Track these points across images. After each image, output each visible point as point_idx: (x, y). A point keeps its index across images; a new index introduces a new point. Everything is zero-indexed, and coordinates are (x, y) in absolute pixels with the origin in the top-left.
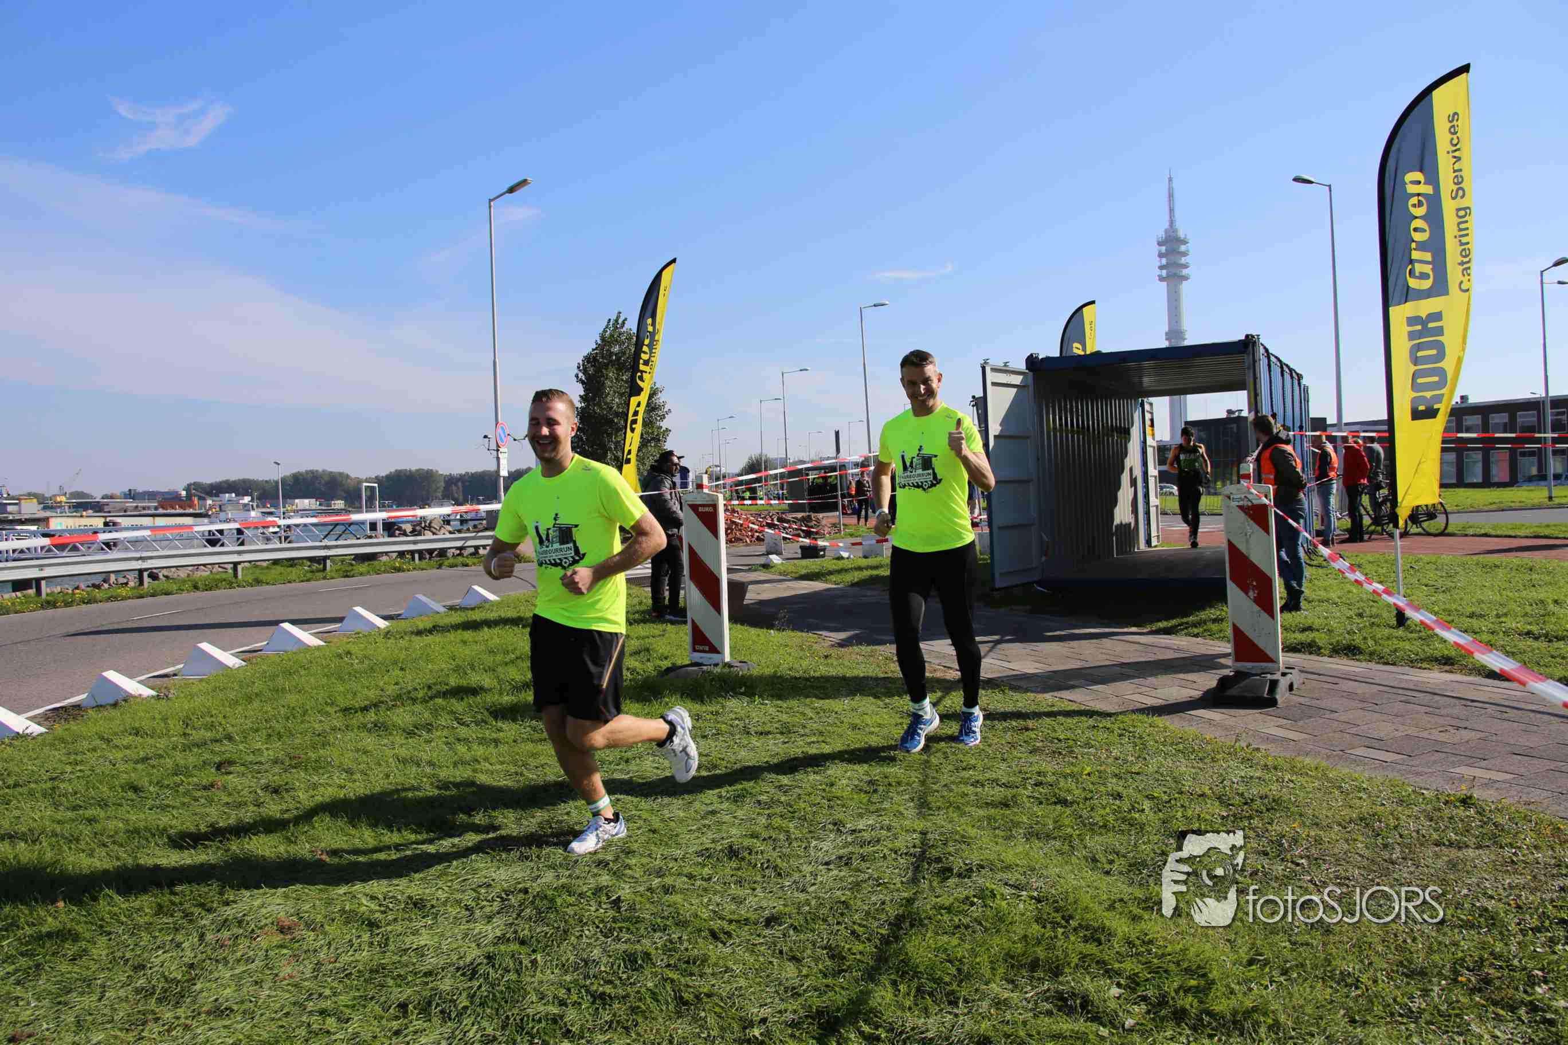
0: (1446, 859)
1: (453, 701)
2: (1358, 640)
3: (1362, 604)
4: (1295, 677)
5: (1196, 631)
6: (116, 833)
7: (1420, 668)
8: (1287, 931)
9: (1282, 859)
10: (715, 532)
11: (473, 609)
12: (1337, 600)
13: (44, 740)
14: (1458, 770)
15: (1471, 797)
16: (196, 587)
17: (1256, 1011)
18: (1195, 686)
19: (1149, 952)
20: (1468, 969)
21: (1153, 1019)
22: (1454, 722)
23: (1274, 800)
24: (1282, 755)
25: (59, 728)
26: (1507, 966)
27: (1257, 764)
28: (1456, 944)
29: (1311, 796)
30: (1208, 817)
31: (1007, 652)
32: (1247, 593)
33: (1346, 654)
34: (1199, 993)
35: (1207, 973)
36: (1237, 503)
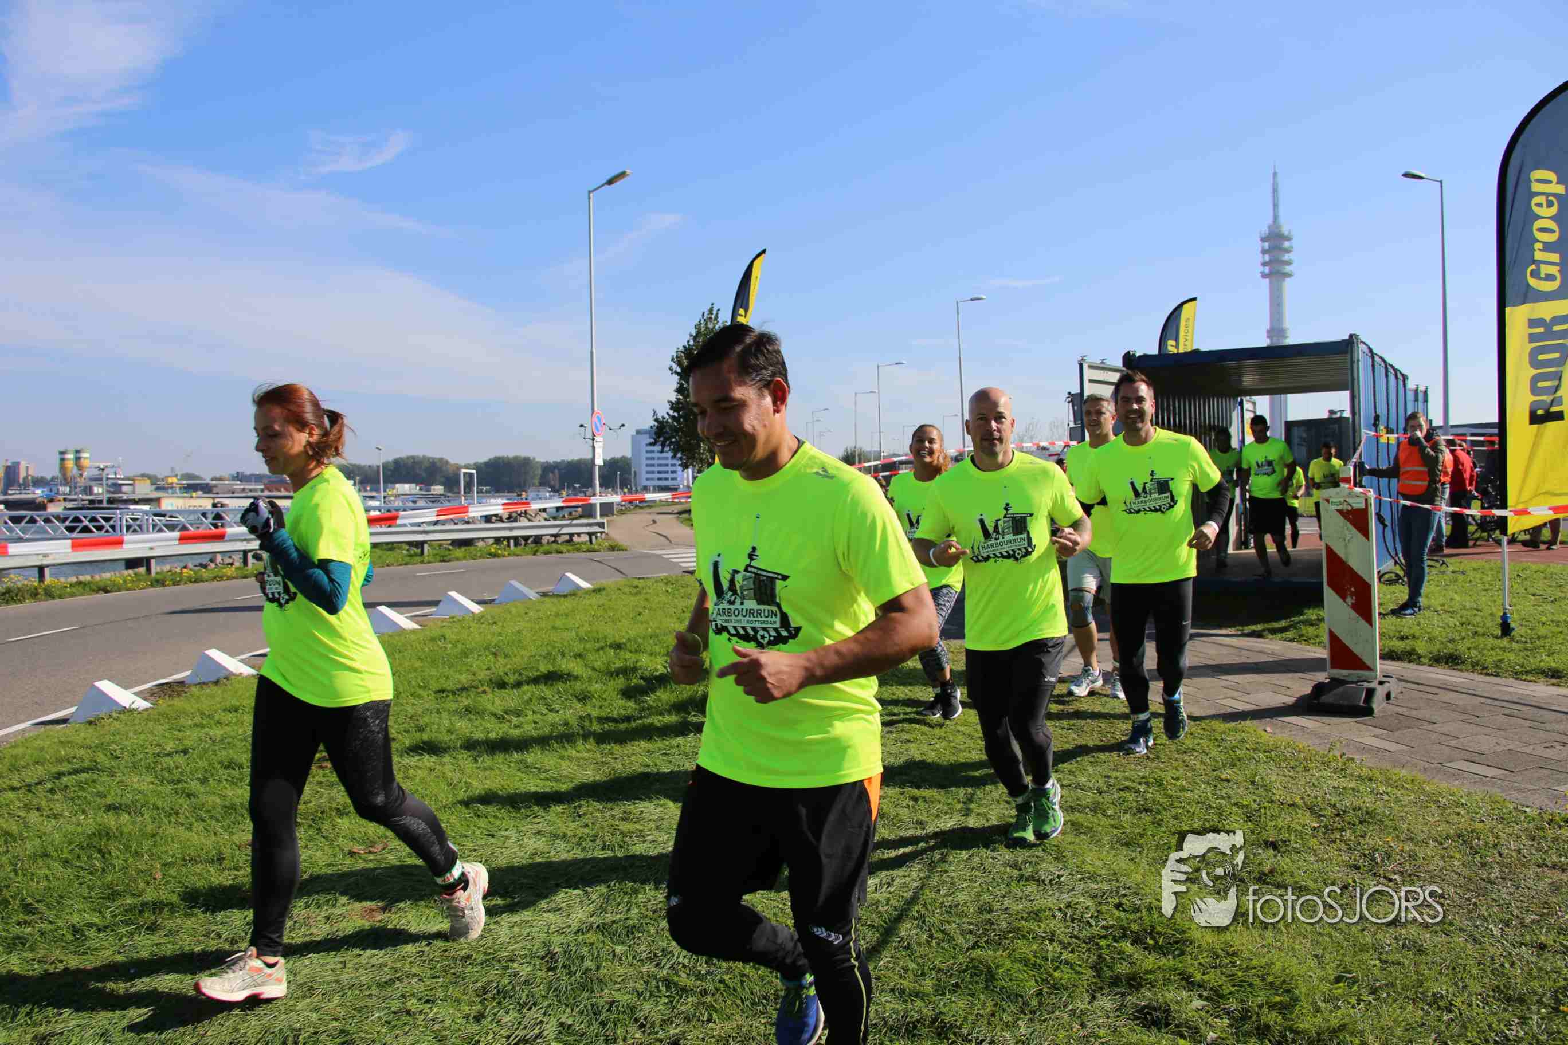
0: (1548, 880)
1: (542, 687)
2: (1462, 647)
3: (1465, 613)
4: (1392, 686)
5: (1290, 634)
7: (1525, 680)
8: (1378, 949)
9: (1375, 874)
11: (565, 596)
12: (1439, 608)
13: (149, 715)
14: (1562, 788)
17: (1342, 1030)
18: (1289, 692)
19: (1234, 964)
22: (1559, 738)
23: (1367, 813)
24: (1377, 766)
25: (164, 704)
27: (1352, 775)
28: (1554, 970)
29: (1406, 809)
30: (1299, 828)
32: (1344, 598)
33: (1447, 663)
34: (1284, 1009)
35: (1293, 989)
36: (1336, 507)
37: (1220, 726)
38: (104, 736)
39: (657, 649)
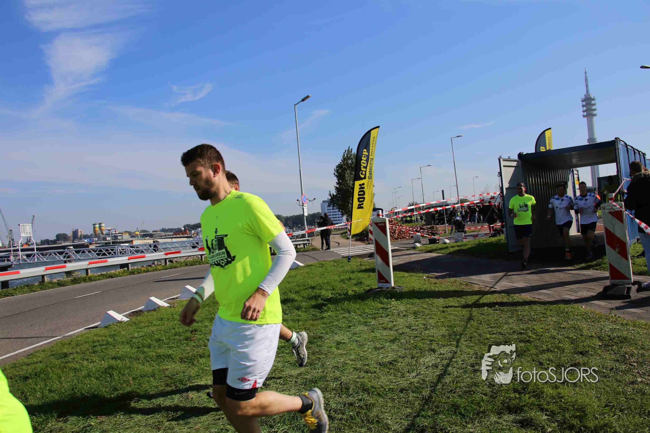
5: (597, 268)
6: (153, 357)
8: (624, 393)
9: (625, 363)
10: (386, 234)
11: (293, 269)
13: (128, 323)
16: (187, 265)
17: (606, 426)
18: (594, 291)
19: (561, 401)
21: (560, 429)
23: (624, 338)
24: (631, 319)
25: (134, 319)
27: (619, 323)
29: (641, 336)
30: (593, 345)
31: (513, 279)
32: (614, 249)
34: (581, 418)
35: (585, 410)
36: (608, 211)
37: (562, 306)
38: (111, 332)
39: (329, 288)
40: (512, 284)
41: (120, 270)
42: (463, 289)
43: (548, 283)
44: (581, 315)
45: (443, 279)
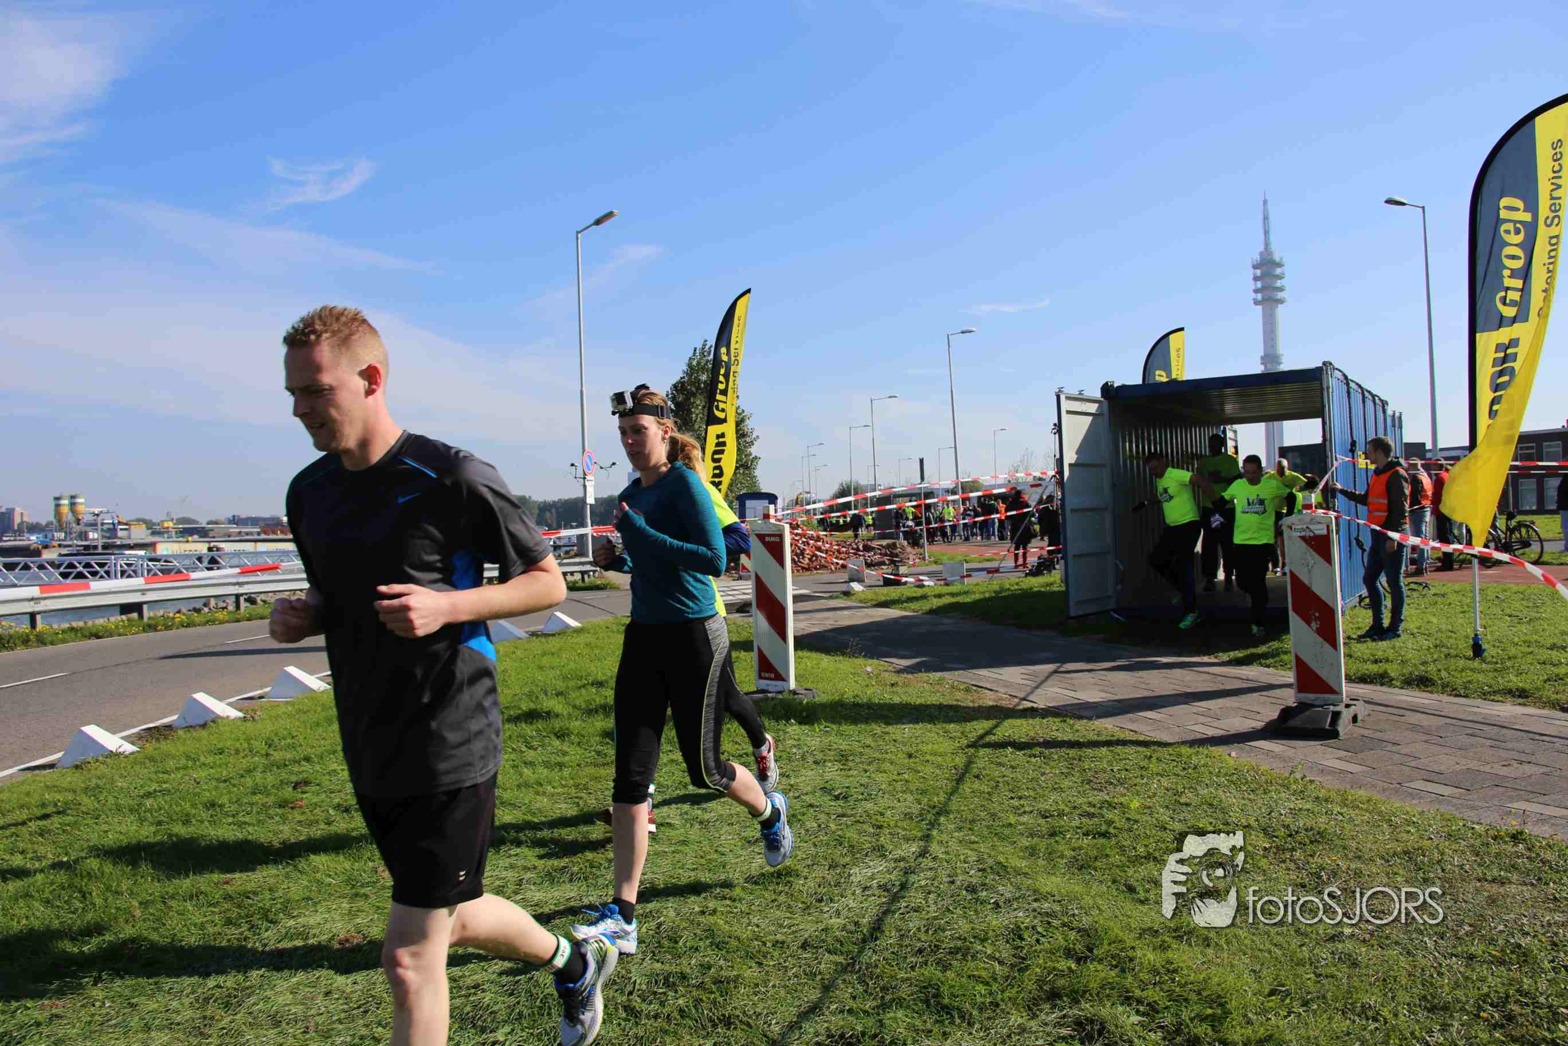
0: (1486, 894)
1: (524, 725)
2: (1433, 669)
3: (1440, 635)
4: (1359, 708)
5: (1268, 662)
7: (1492, 701)
8: (1313, 962)
9: (1320, 892)
10: (781, 561)
11: (553, 635)
12: (1415, 631)
13: (135, 759)
14: (1515, 805)
15: (1521, 833)
17: (1269, 1041)
18: (1258, 717)
19: (1173, 980)
20: (1492, 1005)
22: (1519, 756)
23: (1319, 833)
24: (1336, 787)
25: (150, 747)
26: (1533, 1004)
27: (1310, 796)
28: (1483, 980)
29: (1358, 829)
30: (1251, 849)
31: (1075, 682)
32: (1309, 624)
33: (1417, 685)
34: (1215, 1022)
35: (1226, 1002)
36: (1299, 534)
37: (1185, 750)
38: (90, 780)
40: (1072, 694)
41: (119, 618)
42: (957, 700)
43: (1156, 694)
44: (1226, 775)
45: (912, 673)
